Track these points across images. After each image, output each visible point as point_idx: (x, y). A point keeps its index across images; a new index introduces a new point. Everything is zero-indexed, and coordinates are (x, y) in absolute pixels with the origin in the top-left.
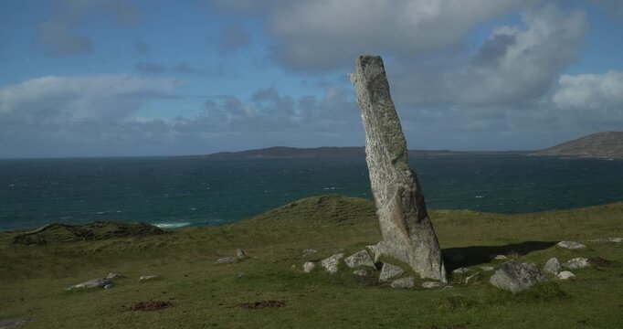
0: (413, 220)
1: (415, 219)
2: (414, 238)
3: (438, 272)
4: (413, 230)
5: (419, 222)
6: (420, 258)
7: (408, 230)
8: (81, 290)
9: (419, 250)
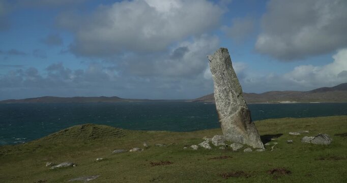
0: (247, 122)
1: (248, 122)
2: (248, 130)
3: (261, 145)
4: (248, 127)
5: (250, 123)
6: (252, 139)
7: (245, 127)
8: (60, 168)
9: (251, 136)
